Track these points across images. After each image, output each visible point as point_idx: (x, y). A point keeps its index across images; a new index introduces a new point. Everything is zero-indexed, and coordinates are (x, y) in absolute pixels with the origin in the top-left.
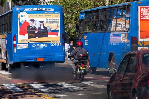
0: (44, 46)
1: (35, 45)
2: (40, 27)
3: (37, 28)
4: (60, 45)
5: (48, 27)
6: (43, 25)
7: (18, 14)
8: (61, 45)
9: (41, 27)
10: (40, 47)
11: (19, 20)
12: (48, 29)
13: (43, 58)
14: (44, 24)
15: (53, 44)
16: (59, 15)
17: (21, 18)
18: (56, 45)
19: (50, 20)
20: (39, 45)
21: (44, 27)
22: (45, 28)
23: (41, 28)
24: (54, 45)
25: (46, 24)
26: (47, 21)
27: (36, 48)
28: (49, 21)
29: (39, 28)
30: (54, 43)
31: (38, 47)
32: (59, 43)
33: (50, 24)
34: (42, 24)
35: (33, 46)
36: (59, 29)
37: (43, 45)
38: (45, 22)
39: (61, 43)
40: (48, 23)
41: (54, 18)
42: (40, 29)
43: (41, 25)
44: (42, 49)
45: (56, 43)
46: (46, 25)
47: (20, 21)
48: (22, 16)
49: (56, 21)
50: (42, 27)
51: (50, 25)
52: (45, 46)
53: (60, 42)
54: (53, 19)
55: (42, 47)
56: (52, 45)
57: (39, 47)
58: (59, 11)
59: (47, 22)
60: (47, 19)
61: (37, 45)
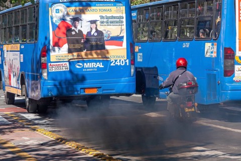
0: (97, 65)
1: (81, 64)
2: (89, 30)
3: (85, 33)
4: (126, 63)
5: (104, 32)
6: (96, 28)
7: (50, 8)
8: (128, 64)
9: (91, 31)
10: (90, 68)
11: (52, 18)
12: (105, 35)
13: (97, 88)
14: (96, 25)
15: (114, 62)
16: (123, 8)
17: (54, 14)
18: (119, 64)
19: (107, 18)
20: (88, 64)
21: (97, 31)
22: (100, 33)
23: (92, 34)
24: (116, 63)
25: (101, 25)
26: (102, 20)
27: (84, 70)
28: (105, 20)
29: (89, 33)
30: (116, 61)
31: (86, 68)
32: (125, 60)
33: (108, 25)
34: (94, 26)
35: (78, 67)
36: (124, 34)
37: (95, 64)
38: (98, 23)
39: (127, 61)
40: (105, 24)
41: (114, 15)
42: (91, 36)
43: (91, 28)
44: (95, 71)
45: (118, 61)
46: (100, 28)
47: (54, 21)
48: (58, 11)
49: (118, 20)
50: (94, 31)
51: (109, 27)
52: (99, 65)
53: (126, 58)
54: (113, 17)
55: (94, 68)
56: (112, 64)
57: (88, 68)
58: (124, 3)
59: (102, 22)
60: (102, 17)
61: (85, 64)
